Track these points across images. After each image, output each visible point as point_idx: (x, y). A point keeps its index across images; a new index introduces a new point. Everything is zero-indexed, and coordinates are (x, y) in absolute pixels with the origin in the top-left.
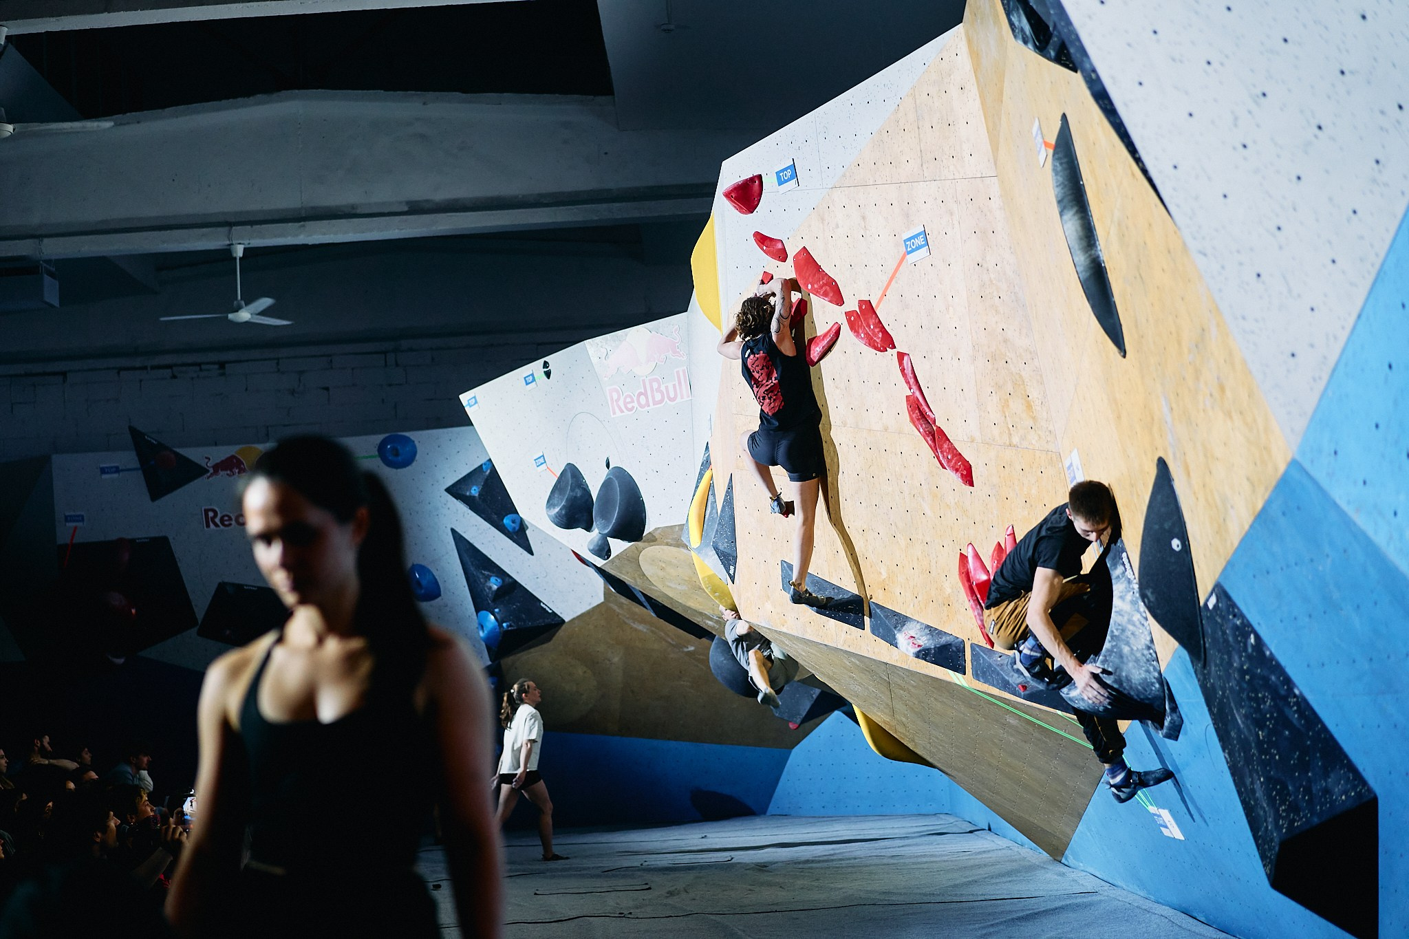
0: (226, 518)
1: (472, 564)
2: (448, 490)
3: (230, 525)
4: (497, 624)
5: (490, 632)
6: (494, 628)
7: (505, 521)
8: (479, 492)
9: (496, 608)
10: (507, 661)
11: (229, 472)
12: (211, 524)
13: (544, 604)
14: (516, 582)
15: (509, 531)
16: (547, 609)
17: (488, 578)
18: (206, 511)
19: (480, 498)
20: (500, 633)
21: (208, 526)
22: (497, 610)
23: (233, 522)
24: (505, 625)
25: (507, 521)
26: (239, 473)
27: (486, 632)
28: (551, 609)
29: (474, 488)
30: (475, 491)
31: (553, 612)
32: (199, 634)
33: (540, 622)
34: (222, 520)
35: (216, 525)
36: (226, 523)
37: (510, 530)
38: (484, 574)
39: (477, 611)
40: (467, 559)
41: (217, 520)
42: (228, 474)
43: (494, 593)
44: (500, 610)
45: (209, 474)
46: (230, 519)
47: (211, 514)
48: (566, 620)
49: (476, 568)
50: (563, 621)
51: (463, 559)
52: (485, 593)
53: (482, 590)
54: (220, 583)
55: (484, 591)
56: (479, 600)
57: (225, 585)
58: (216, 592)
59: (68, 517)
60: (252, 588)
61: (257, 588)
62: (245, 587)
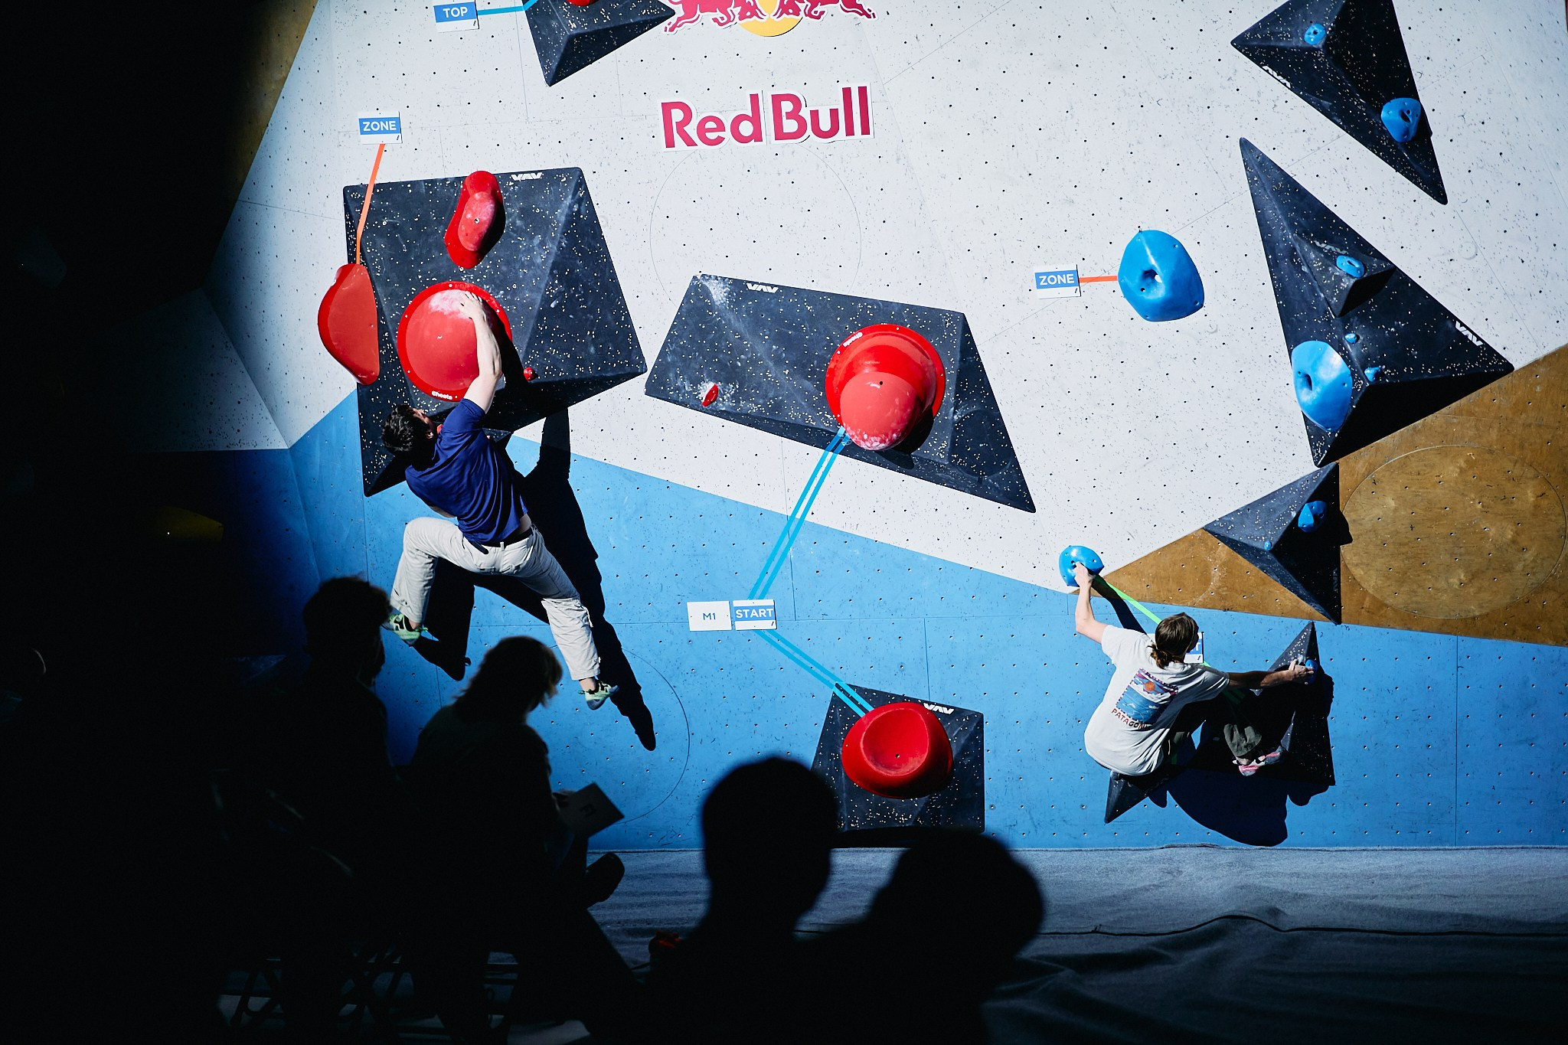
0: (711, 125)
1: (1291, 226)
2: (1241, 43)
3: (720, 140)
4: (1347, 370)
5: (1325, 393)
6: (1340, 382)
7: (1383, 114)
8: (1328, 38)
9: (1347, 332)
10: (1353, 466)
11: (718, 14)
12: (677, 138)
13: (1462, 324)
14: (1394, 270)
15: (1391, 140)
16: (1470, 336)
17: (1331, 258)
18: (667, 108)
19: (1328, 53)
20: (1354, 392)
21: (670, 144)
22: (1350, 337)
23: (727, 134)
24: (1369, 373)
25: (1389, 114)
26: (742, 17)
27: (1317, 390)
28: (1479, 339)
29: (1314, 28)
30: (1314, 35)
31: (1485, 345)
32: (653, 390)
33: (1455, 369)
34: (702, 130)
35: (690, 142)
36: (711, 136)
37: (1395, 135)
38: (1320, 250)
39: (1293, 339)
40: (1273, 213)
41: (691, 129)
42: (715, 20)
43: (1344, 296)
44: (1358, 338)
45: (673, 20)
46: (721, 127)
47: (677, 115)
48: (1517, 367)
49: (1299, 235)
50: (1508, 368)
51: (1266, 214)
52: (1322, 295)
53: (1313, 290)
54: (695, 278)
55: (1317, 292)
56: (1300, 318)
57: (706, 284)
58: (687, 296)
59: (364, 123)
60: (765, 289)
61: (775, 289)
62: (749, 285)
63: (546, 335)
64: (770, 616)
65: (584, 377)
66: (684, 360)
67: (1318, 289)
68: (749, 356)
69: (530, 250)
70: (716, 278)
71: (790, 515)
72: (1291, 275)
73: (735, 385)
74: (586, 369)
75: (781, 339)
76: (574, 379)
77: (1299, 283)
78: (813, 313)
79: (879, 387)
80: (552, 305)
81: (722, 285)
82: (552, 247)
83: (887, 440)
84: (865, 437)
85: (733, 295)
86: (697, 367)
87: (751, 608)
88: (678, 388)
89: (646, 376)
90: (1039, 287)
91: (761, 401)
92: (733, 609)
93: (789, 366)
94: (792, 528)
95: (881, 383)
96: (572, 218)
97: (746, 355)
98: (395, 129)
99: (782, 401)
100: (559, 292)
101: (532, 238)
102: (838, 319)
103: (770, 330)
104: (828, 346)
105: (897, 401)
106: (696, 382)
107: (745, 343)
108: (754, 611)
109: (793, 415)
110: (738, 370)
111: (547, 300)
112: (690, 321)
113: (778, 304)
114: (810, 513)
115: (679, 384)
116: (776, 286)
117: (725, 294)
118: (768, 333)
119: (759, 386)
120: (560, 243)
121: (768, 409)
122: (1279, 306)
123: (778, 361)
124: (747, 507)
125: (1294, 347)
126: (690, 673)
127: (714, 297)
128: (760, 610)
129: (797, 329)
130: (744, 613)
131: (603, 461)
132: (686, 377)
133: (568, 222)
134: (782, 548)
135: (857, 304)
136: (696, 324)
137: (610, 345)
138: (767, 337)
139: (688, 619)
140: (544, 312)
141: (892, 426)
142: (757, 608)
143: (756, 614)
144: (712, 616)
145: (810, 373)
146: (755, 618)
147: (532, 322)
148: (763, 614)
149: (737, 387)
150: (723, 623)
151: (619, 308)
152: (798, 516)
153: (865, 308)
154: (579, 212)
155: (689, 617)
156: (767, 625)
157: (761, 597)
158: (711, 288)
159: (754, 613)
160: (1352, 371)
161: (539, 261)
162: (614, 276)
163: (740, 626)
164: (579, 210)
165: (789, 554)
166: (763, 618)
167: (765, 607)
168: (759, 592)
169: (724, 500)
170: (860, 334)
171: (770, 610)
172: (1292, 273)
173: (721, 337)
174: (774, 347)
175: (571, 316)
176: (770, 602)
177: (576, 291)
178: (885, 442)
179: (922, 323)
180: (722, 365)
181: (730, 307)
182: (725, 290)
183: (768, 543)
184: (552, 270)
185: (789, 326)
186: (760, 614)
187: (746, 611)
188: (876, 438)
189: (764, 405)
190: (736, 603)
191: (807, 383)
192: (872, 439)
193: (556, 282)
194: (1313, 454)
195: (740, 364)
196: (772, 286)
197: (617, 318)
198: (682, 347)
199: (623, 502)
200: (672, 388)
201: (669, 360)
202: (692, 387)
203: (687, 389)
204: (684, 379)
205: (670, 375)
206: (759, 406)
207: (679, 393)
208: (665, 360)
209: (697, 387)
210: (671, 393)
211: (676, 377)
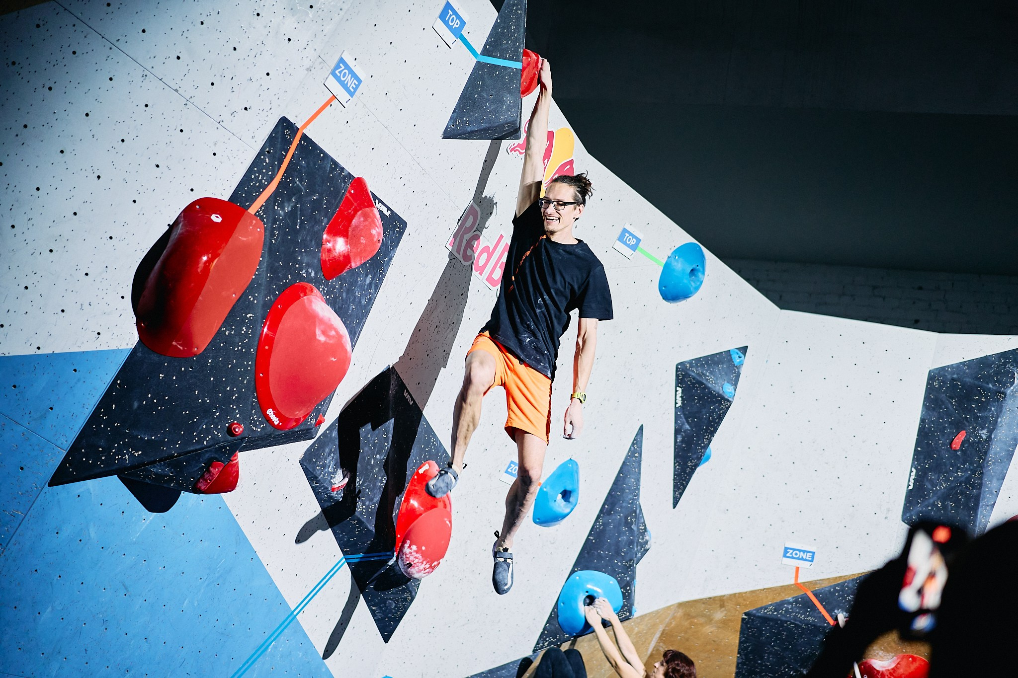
0: (474, 243)
2: (681, 367)
3: (470, 258)
12: (457, 240)
18: (471, 210)
23: (475, 256)
29: (728, 385)
34: (469, 243)
35: (459, 249)
36: (468, 251)
41: (465, 238)
45: (517, 142)
46: (478, 248)
47: (470, 221)
51: (627, 480)
52: (636, 549)
53: (631, 543)
54: (389, 367)
55: (633, 545)
56: (603, 555)
57: (391, 377)
60: (409, 399)
61: (412, 402)
62: (405, 391)
67: (635, 544)
70: (396, 374)
71: (293, 609)
72: (617, 527)
77: (620, 533)
81: (396, 382)
85: (397, 396)
88: (325, 466)
89: (311, 442)
90: (507, 472)
97: (380, 456)
107: (386, 444)
115: (327, 462)
122: (587, 539)
125: (580, 570)
131: (235, 516)
136: (368, 410)
149: (361, 483)
152: (295, 613)
158: (391, 383)
160: (624, 604)
170: (427, 466)
172: (620, 524)
182: (396, 389)
189: (367, 508)
194: (538, 643)
195: (372, 462)
196: (412, 399)
200: (321, 463)
201: (334, 435)
202: (334, 469)
203: (330, 468)
204: (332, 459)
205: (327, 450)
206: (364, 507)
207: (323, 471)
208: (331, 433)
209: (337, 470)
210: (318, 468)
211: (329, 454)
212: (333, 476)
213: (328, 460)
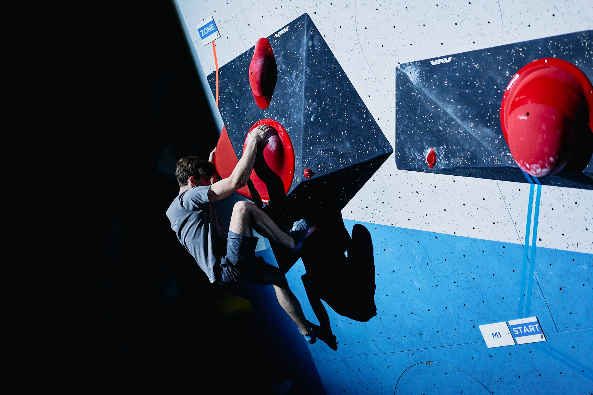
32: (400, 164)
54: (397, 69)
57: (404, 71)
58: (397, 86)
59: (201, 31)
60: (443, 61)
61: (450, 59)
62: (432, 62)
63: (313, 143)
64: (538, 330)
65: (347, 166)
66: (410, 136)
68: (445, 119)
69: (292, 84)
70: (410, 64)
71: (524, 244)
73: (444, 147)
74: (347, 160)
75: (462, 99)
76: (341, 170)
78: (480, 69)
79: (525, 118)
80: (312, 119)
81: (414, 69)
82: (302, 77)
83: (546, 165)
84: (528, 165)
85: (423, 74)
86: (418, 138)
87: (522, 325)
88: (413, 159)
89: (394, 155)
91: (462, 155)
92: (511, 328)
93: (473, 120)
94: (530, 255)
95: (528, 114)
96: (311, 51)
97: (443, 120)
98: (214, 29)
99: (475, 150)
100: (315, 108)
101: (291, 74)
102: (500, 68)
103: (453, 94)
104: (497, 93)
105: (544, 127)
106: (421, 150)
107: (439, 110)
108: (525, 327)
109: (486, 161)
110: (441, 133)
111: (307, 117)
112: (405, 105)
113: (454, 71)
114: (538, 240)
116: (450, 56)
117: (418, 75)
118: (452, 96)
119: (458, 143)
120: (306, 72)
121: (468, 160)
123: (464, 117)
124: (492, 243)
126: (499, 381)
127: (412, 80)
128: (529, 326)
129: (472, 86)
130: (518, 330)
131: (391, 226)
132: (415, 149)
133: (308, 55)
134: (528, 272)
135: (510, 51)
136: (408, 105)
137: (361, 138)
138: (452, 101)
139: (483, 339)
140: (309, 125)
141: (545, 151)
142: (527, 325)
143: (528, 330)
144: (498, 335)
145: (488, 121)
146: (527, 334)
147: (302, 135)
148: (533, 329)
149: (445, 147)
150: (507, 340)
151: (360, 109)
152: (530, 244)
153: (518, 52)
154: (313, 46)
155: (484, 337)
156: (538, 338)
157: (527, 315)
158: (408, 74)
159: (526, 330)
161: (297, 90)
162: (350, 85)
163: (521, 340)
164: (313, 44)
165: (534, 277)
166: (533, 333)
167: (532, 324)
168: (524, 311)
169: (475, 240)
170: (517, 76)
171: (537, 325)
173: (425, 111)
174: (459, 107)
175: (327, 124)
176: (534, 319)
177: (326, 104)
178: (546, 167)
179: (565, 50)
180: (431, 132)
181: (423, 84)
182: (417, 72)
183: (517, 270)
184: (305, 94)
185: (466, 86)
186: (531, 329)
187: (520, 328)
188: (535, 165)
189: (466, 157)
190: (512, 323)
191: (487, 130)
192: (533, 166)
193: (310, 101)
195: (441, 128)
196: (447, 57)
197: (360, 116)
198: (406, 126)
199: (413, 255)
200: (410, 160)
201: (402, 138)
202: (420, 155)
203: (418, 158)
204: (414, 151)
205: (406, 150)
206: (463, 159)
207: (415, 163)
208: (400, 139)
209: (423, 154)
210: (410, 164)
211: (410, 151)
212: (424, 160)
213: (412, 155)
